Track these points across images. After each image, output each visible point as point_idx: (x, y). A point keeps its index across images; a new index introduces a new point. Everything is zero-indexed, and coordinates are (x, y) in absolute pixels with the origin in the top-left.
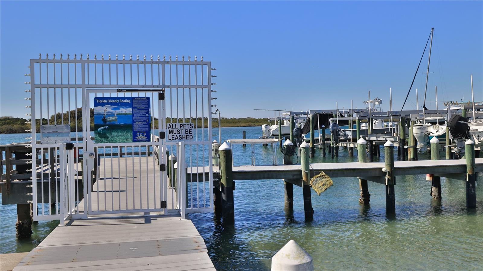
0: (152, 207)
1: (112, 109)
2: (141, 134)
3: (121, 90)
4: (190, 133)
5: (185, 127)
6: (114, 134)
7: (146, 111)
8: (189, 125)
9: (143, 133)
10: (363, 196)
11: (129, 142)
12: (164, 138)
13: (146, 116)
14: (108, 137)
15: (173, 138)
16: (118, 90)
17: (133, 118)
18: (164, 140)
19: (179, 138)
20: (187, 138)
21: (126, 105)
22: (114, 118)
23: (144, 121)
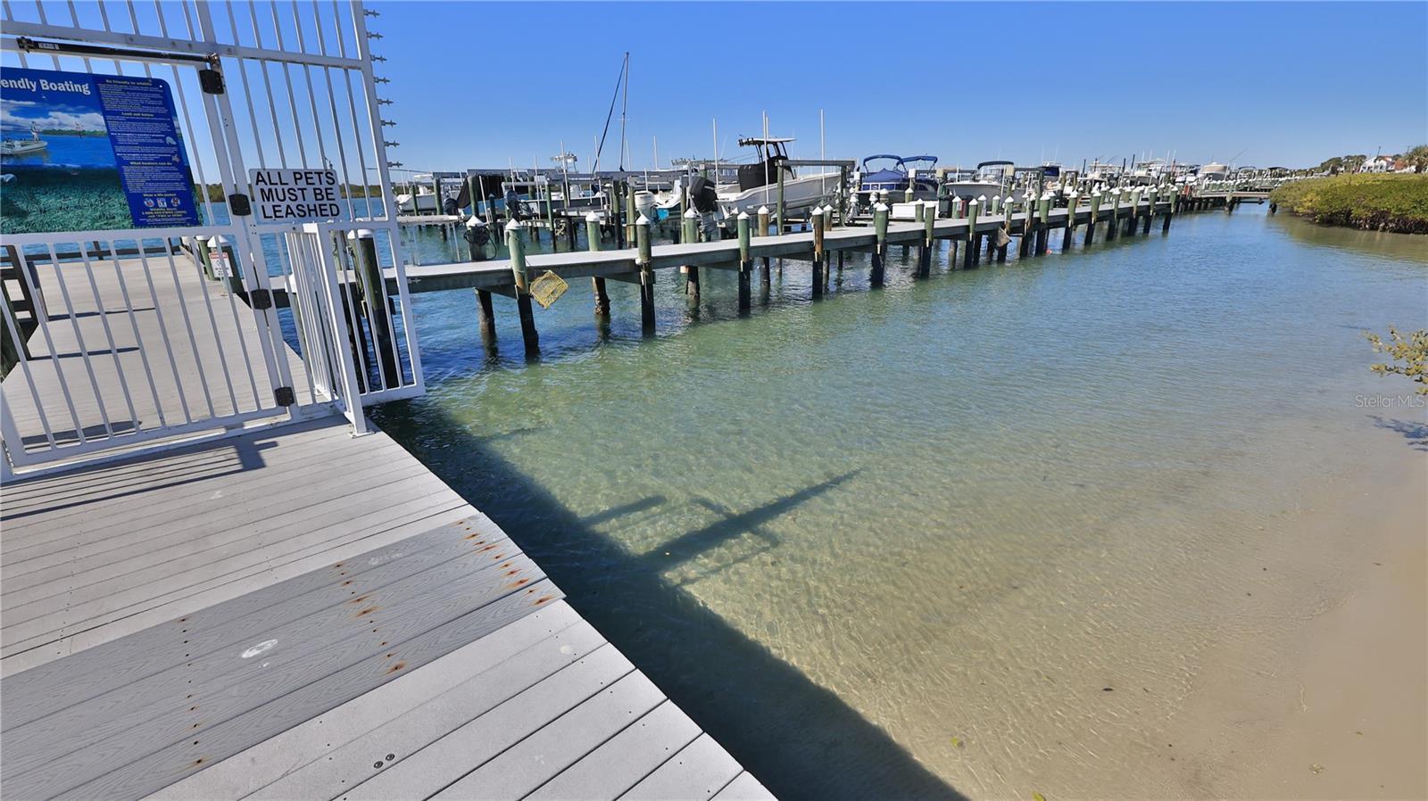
0: (247, 406)
1: (13, 114)
2: (159, 202)
3: (36, 43)
4: (328, 199)
5: (309, 181)
6: (50, 201)
7: (165, 127)
8: (323, 176)
9: (168, 200)
10: (600, 304)
11: (118, 228)
12: (248, 212)
13: (165, 145)
14: (24, 214)
15: (278, 214)
16: (19, 41)
17: (114, 150)
18: (250, 218)
19: (296, 212)
20: (324, 213)
21: (74, 102)
22: (33, 146)
23: (162, 160)
